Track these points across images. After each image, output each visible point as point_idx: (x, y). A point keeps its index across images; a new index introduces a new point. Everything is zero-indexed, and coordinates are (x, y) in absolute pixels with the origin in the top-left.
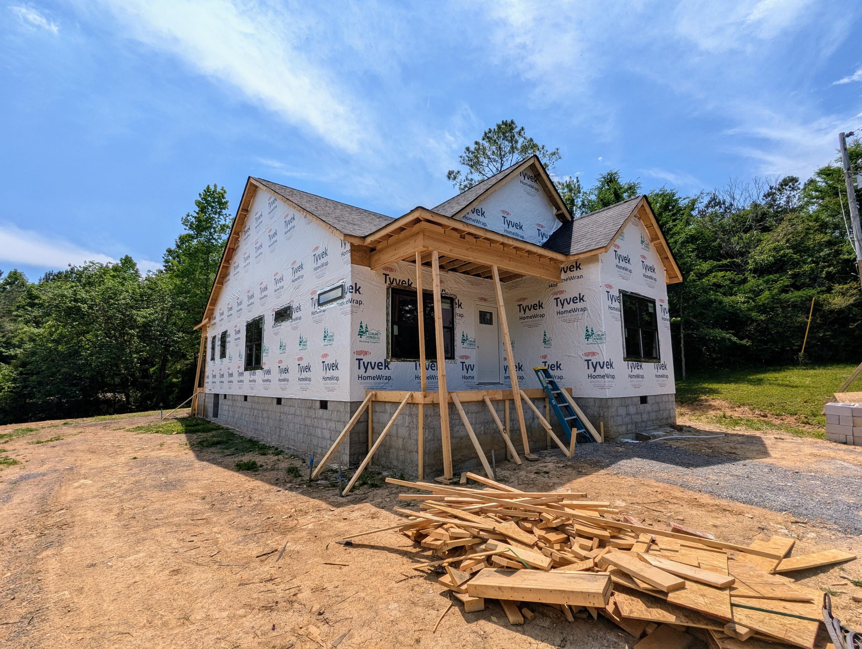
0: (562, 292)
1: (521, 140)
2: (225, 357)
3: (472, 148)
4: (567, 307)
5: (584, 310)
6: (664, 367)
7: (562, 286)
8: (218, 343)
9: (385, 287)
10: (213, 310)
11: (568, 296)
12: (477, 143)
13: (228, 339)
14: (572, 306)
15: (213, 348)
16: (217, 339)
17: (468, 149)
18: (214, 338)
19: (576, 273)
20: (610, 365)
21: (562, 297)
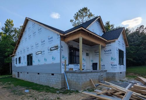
0: (106, 49)
1: (88, 13)
2: (20, 63)
3: (76, 14)
4: (107, 52)
5: (111, 53)
6: (124, 66)
7: (106, 48)
8: (18, 60)
9: (68, 46)
10: (16, 51)
11: (107, 50)
12: (77, 13)
13: (21, 59)
14: (108, 52)
15: (16, 61)
16: (17, 59)
17: (75, 14)
18: (16, 59)
19: (109, 45)
20: (116, 65)
21: (106, 50)
